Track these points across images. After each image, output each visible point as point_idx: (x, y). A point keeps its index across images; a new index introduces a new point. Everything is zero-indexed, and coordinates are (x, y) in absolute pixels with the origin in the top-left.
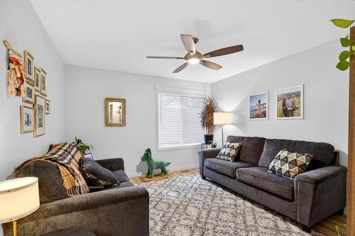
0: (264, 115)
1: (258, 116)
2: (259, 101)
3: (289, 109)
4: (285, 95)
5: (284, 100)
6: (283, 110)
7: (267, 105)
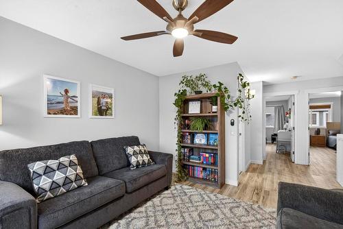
0: (74, 111)
1: (63, 112)
2: (66, 91)
3: (103, 108)
4: (100, 92)
5: (99, 98)
6: (98, 108)
7: (78, 99)
